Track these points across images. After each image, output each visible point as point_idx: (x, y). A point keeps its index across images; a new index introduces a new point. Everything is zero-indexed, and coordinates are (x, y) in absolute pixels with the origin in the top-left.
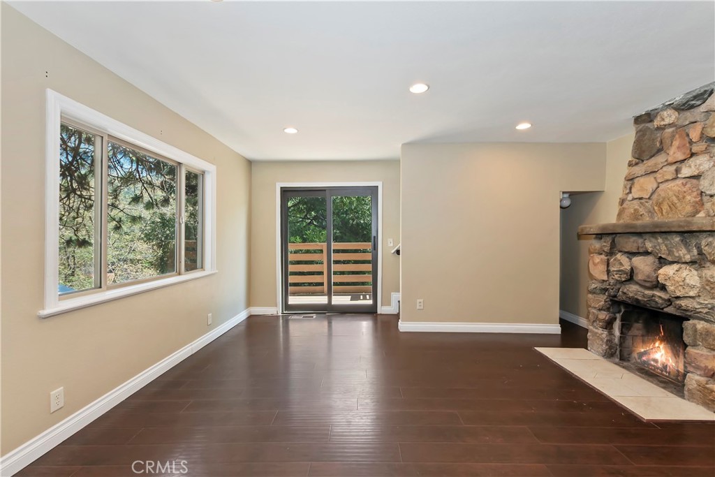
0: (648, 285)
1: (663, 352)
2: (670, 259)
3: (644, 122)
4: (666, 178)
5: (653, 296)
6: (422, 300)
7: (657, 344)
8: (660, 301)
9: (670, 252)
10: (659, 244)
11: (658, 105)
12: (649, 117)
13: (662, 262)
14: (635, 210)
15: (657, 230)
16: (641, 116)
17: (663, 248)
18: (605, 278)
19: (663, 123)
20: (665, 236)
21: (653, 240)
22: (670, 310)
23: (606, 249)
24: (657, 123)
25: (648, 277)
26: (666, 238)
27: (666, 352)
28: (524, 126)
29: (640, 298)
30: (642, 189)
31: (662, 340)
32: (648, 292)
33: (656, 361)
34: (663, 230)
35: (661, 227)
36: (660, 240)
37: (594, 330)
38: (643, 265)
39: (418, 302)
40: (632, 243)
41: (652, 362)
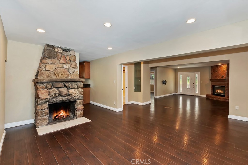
0: (66, 96)
1: (63, 112)
2: (72, 88)
3: (51, 47)
4: (59, 67)
5: (68, 98)
7: (61, 111)
8: (70, 99)
9: (72, 86)
10: (69, 84)
11: (57, 45)
12: (53, 47)
13: (69, 88)
14: (49, 74)
15: (72, 81)
16: (50, 45)
17: (71, 85)
18: (48, 97)
19: (58, 51)
21: (68, 83)
22: (72, 100)
23: (49, 87)
24: (56, 50)
25: (66, 93)
26: (71, 83)
27: (64, 112)
28: (41, 31)
29: (64, 100)
30: (51, 68)
32: (66, 97)
33: (61, 116)
34: (73, 81)
35: (73, 80)
36: (70, 84)
37: (42, 118)
38: (64, 90)
40: (61, 85)
41: (60, 117)
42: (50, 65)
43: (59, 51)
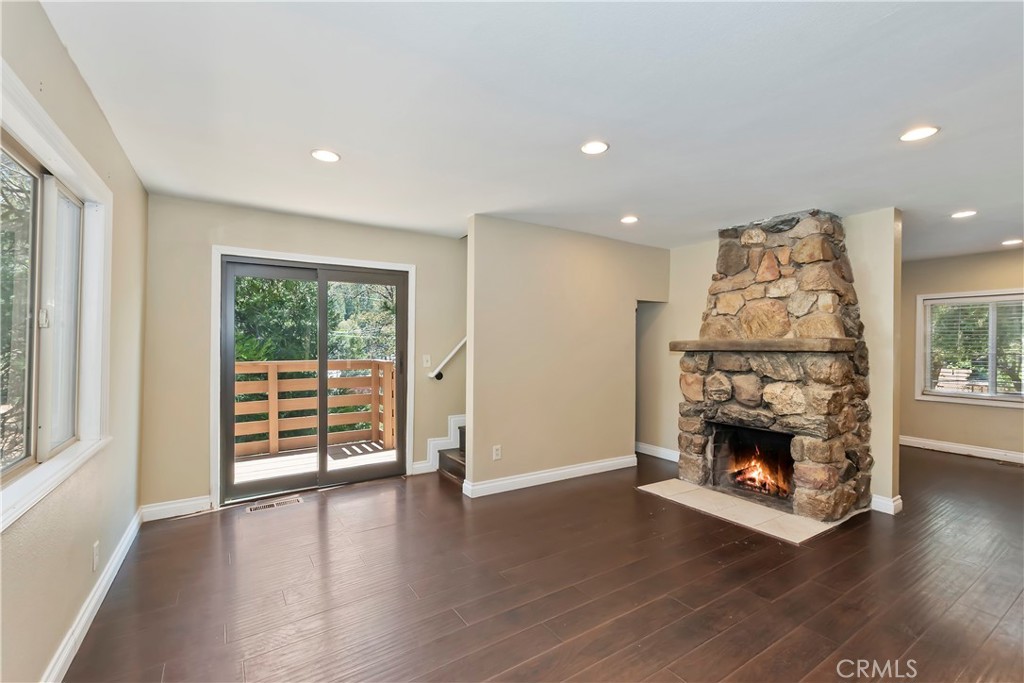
0: (752, 404)
1: (760, 470)
2: (775, 377)
3: (730, 236)
4: (755, 296)
5: (758, 415)
6: (499, 447)
7: (753, 463)
8: (766, 420)
9: (776, 371)
10: (764, 363)
11: (746, 223)
12: (736, 233)
13: (765, 380)
14: (722, 326)
15: (766, 349)
16: (727, 230)
17: (769, 367)
18: (701, 398)
19: (751, 241)
20: (769, 355)
21: (758, 359)
22: (776, 428)
23: (703, 368)
24: (744, 240)
25: (753, 396)
26: (773, 358)
27: (763, 469)
28: (629, 220)
29: (745, 418)
30: (728, 305)
31: (758, 459)
32: (752, 412)
33: (753, 480)
34: (773, 349)
35: (771, 346)
36: (765, 359)
37: (688, 456)
38: (746, 385)
39: (494, 450)
40: (734, 362)
41: (749, 482)
42: (728, 296)
43: (755, 241)
